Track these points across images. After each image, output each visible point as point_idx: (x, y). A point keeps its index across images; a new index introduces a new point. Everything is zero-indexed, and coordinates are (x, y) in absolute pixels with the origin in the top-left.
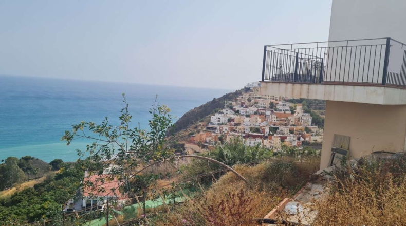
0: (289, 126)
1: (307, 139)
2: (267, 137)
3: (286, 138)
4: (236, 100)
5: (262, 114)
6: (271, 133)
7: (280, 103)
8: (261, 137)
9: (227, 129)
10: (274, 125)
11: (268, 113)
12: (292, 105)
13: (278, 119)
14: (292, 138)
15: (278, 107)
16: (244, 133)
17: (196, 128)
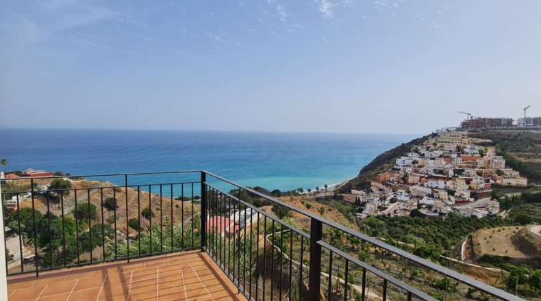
0: (477, 169)
1: (498, 182)
2: (451, 179)
3: (472, 180)
4: (422, 145)
5: (448, 157)
6: (456, 175)
7: (468, 146)
8: (443, 178)
9: (410, 170)
10: (460, 167)
11: (454, 156)
12: (482, 148)
13: (465, 162)
14: (479, 181)
15: (465, 150)
16: (427, 174)
17: (382, 168)
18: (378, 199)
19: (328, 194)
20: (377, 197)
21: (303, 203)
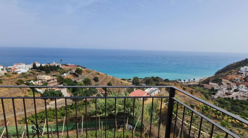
17: (231, 72)
18: (226, 88)
19: (195, 83)
20: (225, 87)
21: (181, 87)
